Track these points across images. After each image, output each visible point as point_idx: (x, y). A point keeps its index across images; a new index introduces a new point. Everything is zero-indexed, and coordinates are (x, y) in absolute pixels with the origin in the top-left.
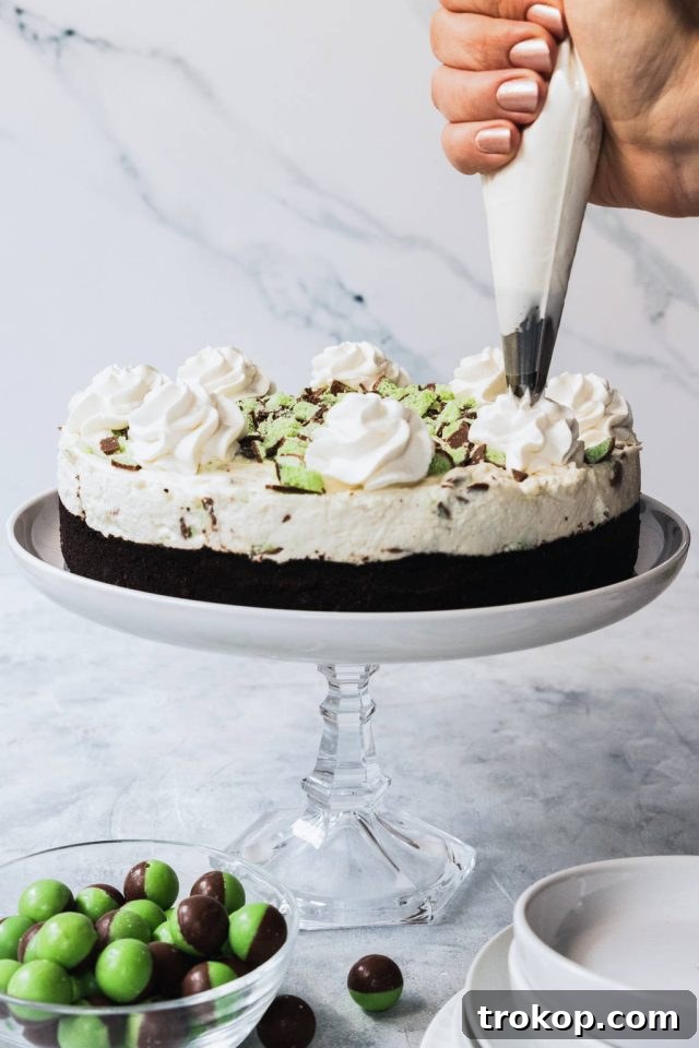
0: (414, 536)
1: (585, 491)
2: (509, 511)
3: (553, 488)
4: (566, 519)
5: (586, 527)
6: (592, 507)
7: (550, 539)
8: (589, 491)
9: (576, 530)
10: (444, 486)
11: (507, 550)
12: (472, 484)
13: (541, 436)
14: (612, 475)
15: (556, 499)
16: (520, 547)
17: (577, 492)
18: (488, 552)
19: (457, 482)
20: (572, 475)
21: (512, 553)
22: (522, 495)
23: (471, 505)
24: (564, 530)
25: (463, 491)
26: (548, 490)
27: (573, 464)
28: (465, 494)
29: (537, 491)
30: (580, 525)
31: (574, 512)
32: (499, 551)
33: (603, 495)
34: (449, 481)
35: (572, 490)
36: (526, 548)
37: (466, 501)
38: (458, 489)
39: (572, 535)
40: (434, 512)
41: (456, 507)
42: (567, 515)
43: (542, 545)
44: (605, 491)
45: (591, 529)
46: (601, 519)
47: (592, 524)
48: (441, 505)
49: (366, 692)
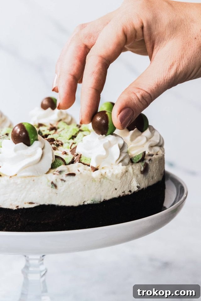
0: (40, 197)
1: (126, 176)
2: (86, 186)
3: (109, 175)
4: (116, 189)
5: (127, 193)
6: (130, 184)
7: (108, 198)
8: (129, 176)
9: (122, 194)
10: (54, 174)
11: (86, 203)
12: (68, 173)
13: (105, 151)
14: (142, 169)
15: (111, 180)
16: (92, 202)
17: (122, 177)
18: (76, 204)
19: (60, 172)
20: (120, 169)
21: (89, 205)
22: (93, 178)
23: (66, 183)
24: (116, 195)
25: (63, 176)
26: (106, 176)
27: (121, 164)
28: (64, 177)
29: (100, 177)
30: (124, 192)
31: (120, 186)
32: (82, 204)
33: (136, 178)
34: (57, 171)
35: (119, 176)
36: (95, 203)
37: (65, 181)
38: (61, 175)
39: (120, 197)
40: (49, 186)
41: (59, 184)
42: (116, 188)
43: (103, 201)
44: (137, 176)
45: (130, 193)
46: (136, 189)
47: (130, 191)
48: (52, 183)
49: (42, 264)
